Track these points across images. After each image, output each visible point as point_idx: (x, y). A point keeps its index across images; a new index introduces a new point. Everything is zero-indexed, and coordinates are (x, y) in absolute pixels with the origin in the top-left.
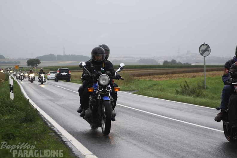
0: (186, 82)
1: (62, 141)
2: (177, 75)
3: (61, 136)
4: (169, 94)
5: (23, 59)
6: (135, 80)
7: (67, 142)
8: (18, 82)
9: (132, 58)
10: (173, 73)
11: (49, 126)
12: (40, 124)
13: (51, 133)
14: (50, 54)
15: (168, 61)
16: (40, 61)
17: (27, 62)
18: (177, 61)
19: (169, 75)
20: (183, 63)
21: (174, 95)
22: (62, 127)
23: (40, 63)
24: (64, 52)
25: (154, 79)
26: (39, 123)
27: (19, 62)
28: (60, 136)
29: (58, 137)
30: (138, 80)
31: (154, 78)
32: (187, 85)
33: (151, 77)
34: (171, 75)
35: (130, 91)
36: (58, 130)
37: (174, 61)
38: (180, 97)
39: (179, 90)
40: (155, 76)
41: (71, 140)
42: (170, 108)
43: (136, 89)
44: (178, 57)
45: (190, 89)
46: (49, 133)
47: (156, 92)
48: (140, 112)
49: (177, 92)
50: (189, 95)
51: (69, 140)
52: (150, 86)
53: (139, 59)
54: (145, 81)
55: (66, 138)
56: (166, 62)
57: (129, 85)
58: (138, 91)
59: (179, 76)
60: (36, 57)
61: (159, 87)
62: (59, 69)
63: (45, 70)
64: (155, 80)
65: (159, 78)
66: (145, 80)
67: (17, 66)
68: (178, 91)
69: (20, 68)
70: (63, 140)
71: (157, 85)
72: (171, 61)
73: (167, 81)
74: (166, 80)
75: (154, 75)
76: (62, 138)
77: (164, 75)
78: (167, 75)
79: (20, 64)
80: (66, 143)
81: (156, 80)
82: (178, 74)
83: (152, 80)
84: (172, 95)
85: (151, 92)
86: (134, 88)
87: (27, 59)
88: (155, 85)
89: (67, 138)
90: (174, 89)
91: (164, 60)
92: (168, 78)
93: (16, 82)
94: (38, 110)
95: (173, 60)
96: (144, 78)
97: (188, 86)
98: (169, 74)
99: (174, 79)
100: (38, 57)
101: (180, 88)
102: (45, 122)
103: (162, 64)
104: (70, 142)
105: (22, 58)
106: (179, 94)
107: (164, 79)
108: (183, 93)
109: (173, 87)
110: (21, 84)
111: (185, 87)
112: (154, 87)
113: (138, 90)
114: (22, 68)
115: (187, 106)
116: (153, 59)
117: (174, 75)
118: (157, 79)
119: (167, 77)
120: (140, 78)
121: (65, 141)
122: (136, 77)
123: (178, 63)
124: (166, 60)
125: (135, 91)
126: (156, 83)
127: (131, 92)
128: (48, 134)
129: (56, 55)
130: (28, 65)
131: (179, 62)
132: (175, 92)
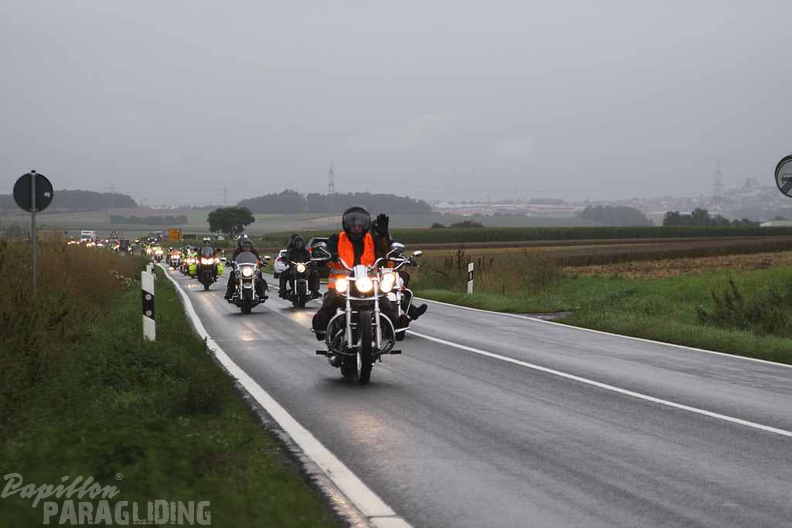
0: (731, 282)
1: (303, 472)
2: (709, 260)
3: (303, 459)
4: (674, 324)
5: (195, 208)
6: (564, 277)
7: (317, 477)
8: (175, 283)
9: (559, 202)
10: (694, 254)
11: (264, 427)
12: (237, 420)
13: (271, 447)
14: (286, 192)
15: (682, 213)
16: (251, 214)
17: (207, 217)
18: (712, 214)
19: (679, 262)
20: (731, 221)
21: (689, 326)
22: (307, 428)
23: (253, 220)
24: (331, 184)
25: (629, 274)
26: (234, 416)
27: (183, 219)
28: (298, 458)
29: (289, 461)
30: (575, 278)
31: (629, 270)
32: (735, 293)
33: (620, 266)
34: (686, 260)
35: (545, 313)
36: (291, 439)
37: (700, 214)
38: (710, 332)
39: (709, 311)
40: (635, 264)
41: (331, 470)
42: (671, 369)
43: (566, 306)
44: (717, 199)
45: (744, 307)
46: (262, 450)
47: (632, 317)
48: (569, 383)
49: (703, 317)
50: (742, 327)
51: (324, 469)
52: (613, 297)
53: (583, 208)
54: (598, 281)
55: (314, 463)
56: (672, 217)
57: (542, 293)
58: (569, 313)
59: (715, 263)
60: (240, 200)
61: (643, 301)
62: (311, 241)
63: (269, 243)
64: (632, 276)
65: (647, 270)
66: (595, 277)
67: (177, 233)
68: (705, 314)
69: (185, 237)
70: (305, 470)
71: (635, 295)
72: (689, 213)
73: (671, 279)
74: (667, 275)
75: (630, 260)
76: (302, 464)
77: (665, 261)
78: (672, 261)
79: (185, 226)
80: (316, 480)
81: (635, 278)
82: (713, 258)
83: (621, 278)
84: (685, 327)
85: (613, 315)
86: (559, 304)
87: (211, 207)
88: (630, 293)
89: (318, 463)
90: (691, 307)
91: (665, 212)
92: (677, 271)
93: (171, 282)
94: (236, 376)
95: (698, 210)
96: (596, 271)
97: (738, 297)
98: (682, 257)
99: (696, 274)
100: (244, 201)
101: (713, 304)
102: (255, 412)
103: (659, 223)
104: (328, 478)
105: (192, 206)
106: (706, 324)
107: (661, 273)
108: (720, 320)
109: (688, 299)
110: (186, 291)
111: (728, 299)
112: (627, 300)
113: (570, 310)
114: (193, 236)
115: (729, 363)
116: (630, 206)
117: (698, 261)
118: (638, 275)
119: (673, 267)
120: (581, 272)
121: (311, 475)
122: (569, 268)
123: (714, 221)
124: (674, 211)
125: (563, 315)
126: (632, 287)
127: (549, 317)
128: (259, 449)
129: (306, 196)
130: (213, 230)
131: (719, 217)
132: (696, 315)
